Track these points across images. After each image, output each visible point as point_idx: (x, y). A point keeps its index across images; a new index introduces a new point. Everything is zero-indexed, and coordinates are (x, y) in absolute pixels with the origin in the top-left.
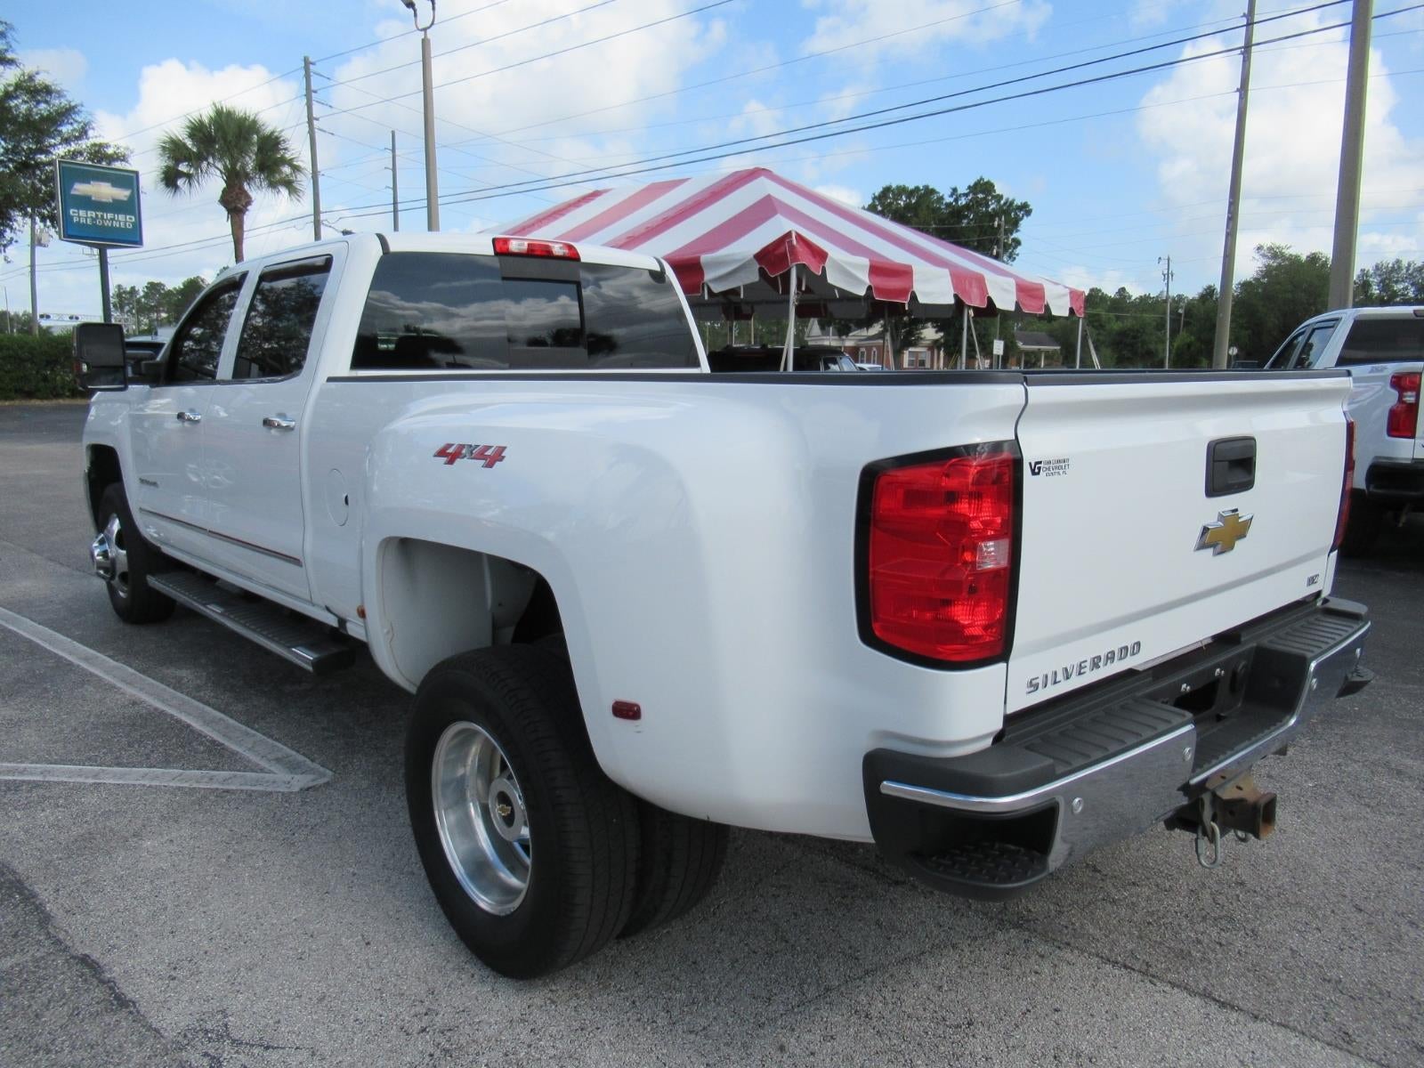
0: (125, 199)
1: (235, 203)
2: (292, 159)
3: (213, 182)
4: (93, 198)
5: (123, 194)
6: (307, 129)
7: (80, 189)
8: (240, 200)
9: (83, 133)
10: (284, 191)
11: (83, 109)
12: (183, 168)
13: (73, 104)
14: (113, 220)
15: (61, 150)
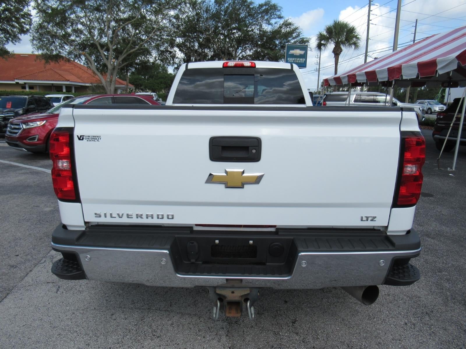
0: (303, 54)
1: (337, 52)
2: (357, 36)
3: (331, 46)
4: (294, 55)
5: (302, 52)
6: (367, 24)
7: (292, 52)
8: (338, 51)
9: (298, 35)
10: (353, 47)
11: (299, 28)
12: (323, 42)
13: (297, 27)
14: (299, 60)
15: (292, 41)
